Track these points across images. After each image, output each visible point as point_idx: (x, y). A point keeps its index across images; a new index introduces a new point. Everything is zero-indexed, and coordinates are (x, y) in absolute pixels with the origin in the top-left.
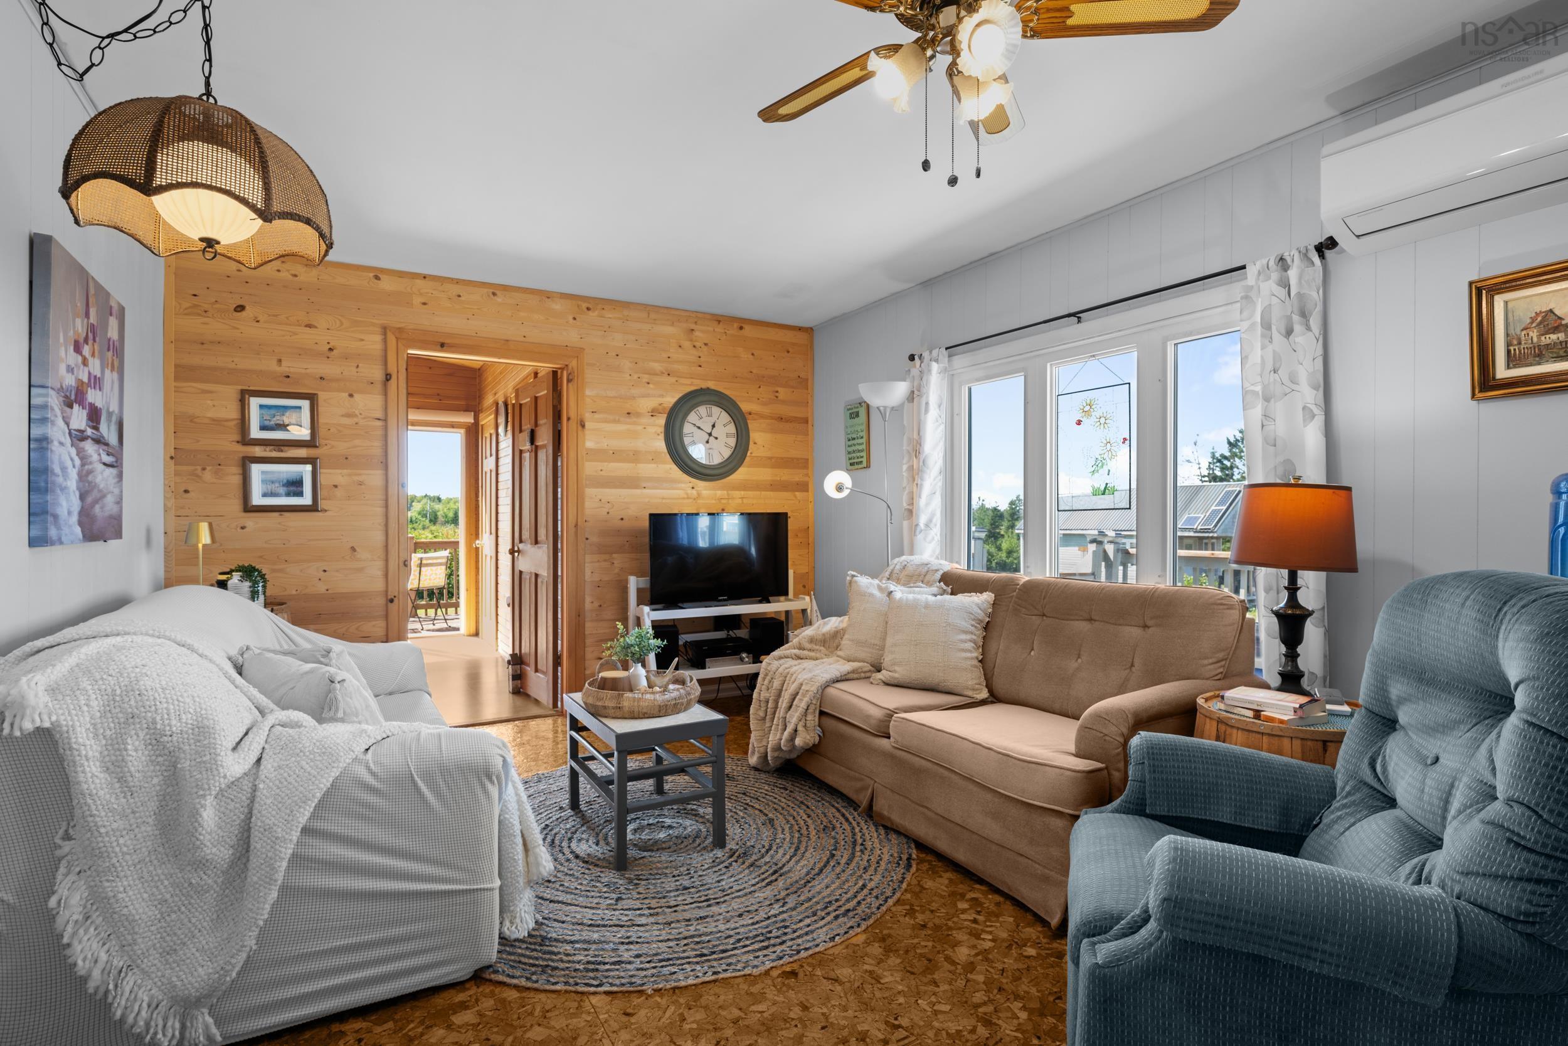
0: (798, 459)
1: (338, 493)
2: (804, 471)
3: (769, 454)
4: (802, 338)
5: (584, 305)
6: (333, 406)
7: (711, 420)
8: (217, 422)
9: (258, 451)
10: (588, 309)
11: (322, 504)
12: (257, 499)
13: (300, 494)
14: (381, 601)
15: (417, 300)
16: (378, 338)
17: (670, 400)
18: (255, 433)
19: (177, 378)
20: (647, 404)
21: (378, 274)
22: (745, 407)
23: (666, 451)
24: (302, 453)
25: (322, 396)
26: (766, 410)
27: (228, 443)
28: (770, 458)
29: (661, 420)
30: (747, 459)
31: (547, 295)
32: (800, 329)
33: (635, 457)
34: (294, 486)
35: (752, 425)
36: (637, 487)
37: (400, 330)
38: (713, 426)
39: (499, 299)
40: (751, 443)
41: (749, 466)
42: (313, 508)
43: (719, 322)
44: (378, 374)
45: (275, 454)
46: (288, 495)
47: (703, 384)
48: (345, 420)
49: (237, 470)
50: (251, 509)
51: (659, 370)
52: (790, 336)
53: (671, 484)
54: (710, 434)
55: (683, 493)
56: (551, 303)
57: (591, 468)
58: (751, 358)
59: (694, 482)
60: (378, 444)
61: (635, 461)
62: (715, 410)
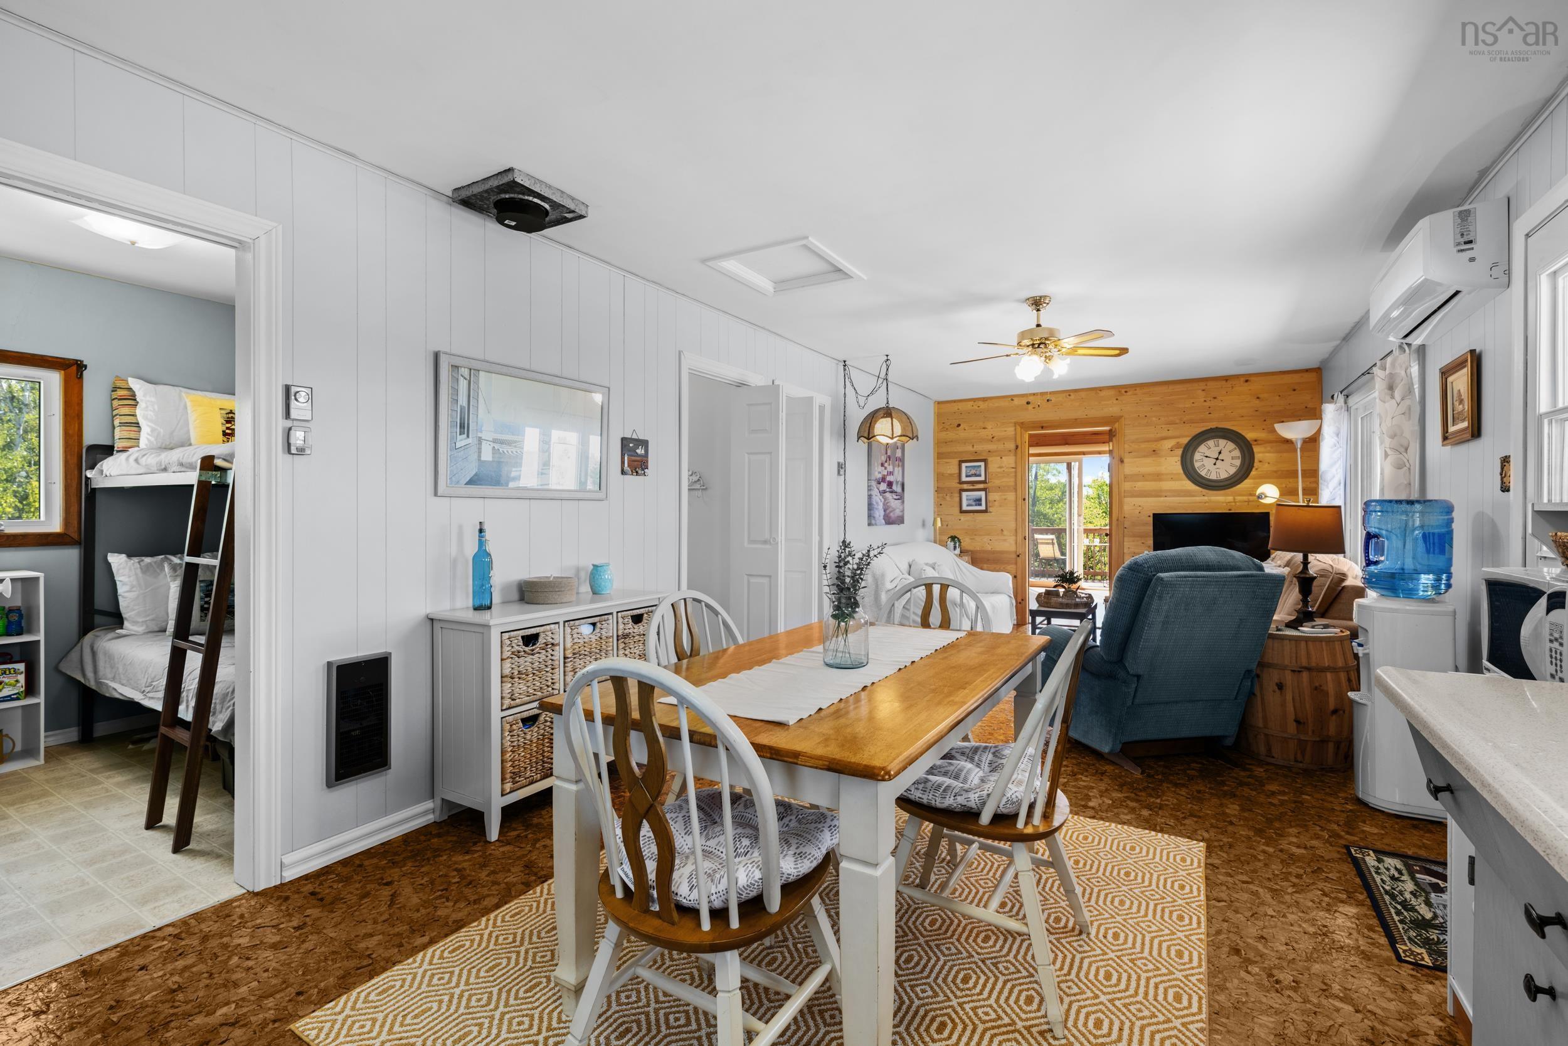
1: (996, 503)
2: (1313, 479)
3: (1274, 468)
4: (1312, 377)
5: (1123, 391)
6: (994, 463)
7: (1218, 449)
8: (951, 475)
9: (965, 486)
10: (1126, 391)
11: (990, 509)
12: (965, 508)
13: (980, 505)
14: (1014, 556)
16: (1013, 429)
17: (1185, 440)
18: (964, 479)
19: (938, 458)
20: (1170, 443)
21: (1012, 398)
22: (1250, 435)
23: (1181, 471)
24: (981, 486)
25: (990, 459)
27: (954, 484)
28: (1276, 472)
29: (1180, 452)
30: (1253, 473)
31: (1101, 389)
32: (1307, 371)
33: (1158, 477)
34: (978, 501)
35: (1256, 449)
36: (1160, 496)
37: (1022, 423)
38: (1220, 453)
39: (1072, 397)
40: (1256, 461)
41: (1254, 479)
42: (985, 511)
43: (1227, 380)
44: (1013, 446)
45: (972, 487)
46: (976, 505)
47: (1213, 425)
48: (999, 470)
49: (958, 495)
50: (962, 512)
51: (1178, 421)
52: (1296, 378)
53: (1188, 493)
54: (1217, 459)
55: (1198, 499)
56: (1102, 394)
57: (1127, 486)
58: (1257, 402)
59: (1205, 491)
60: (1013, 480)
61: (1160, 480)
62: (1222, 442)
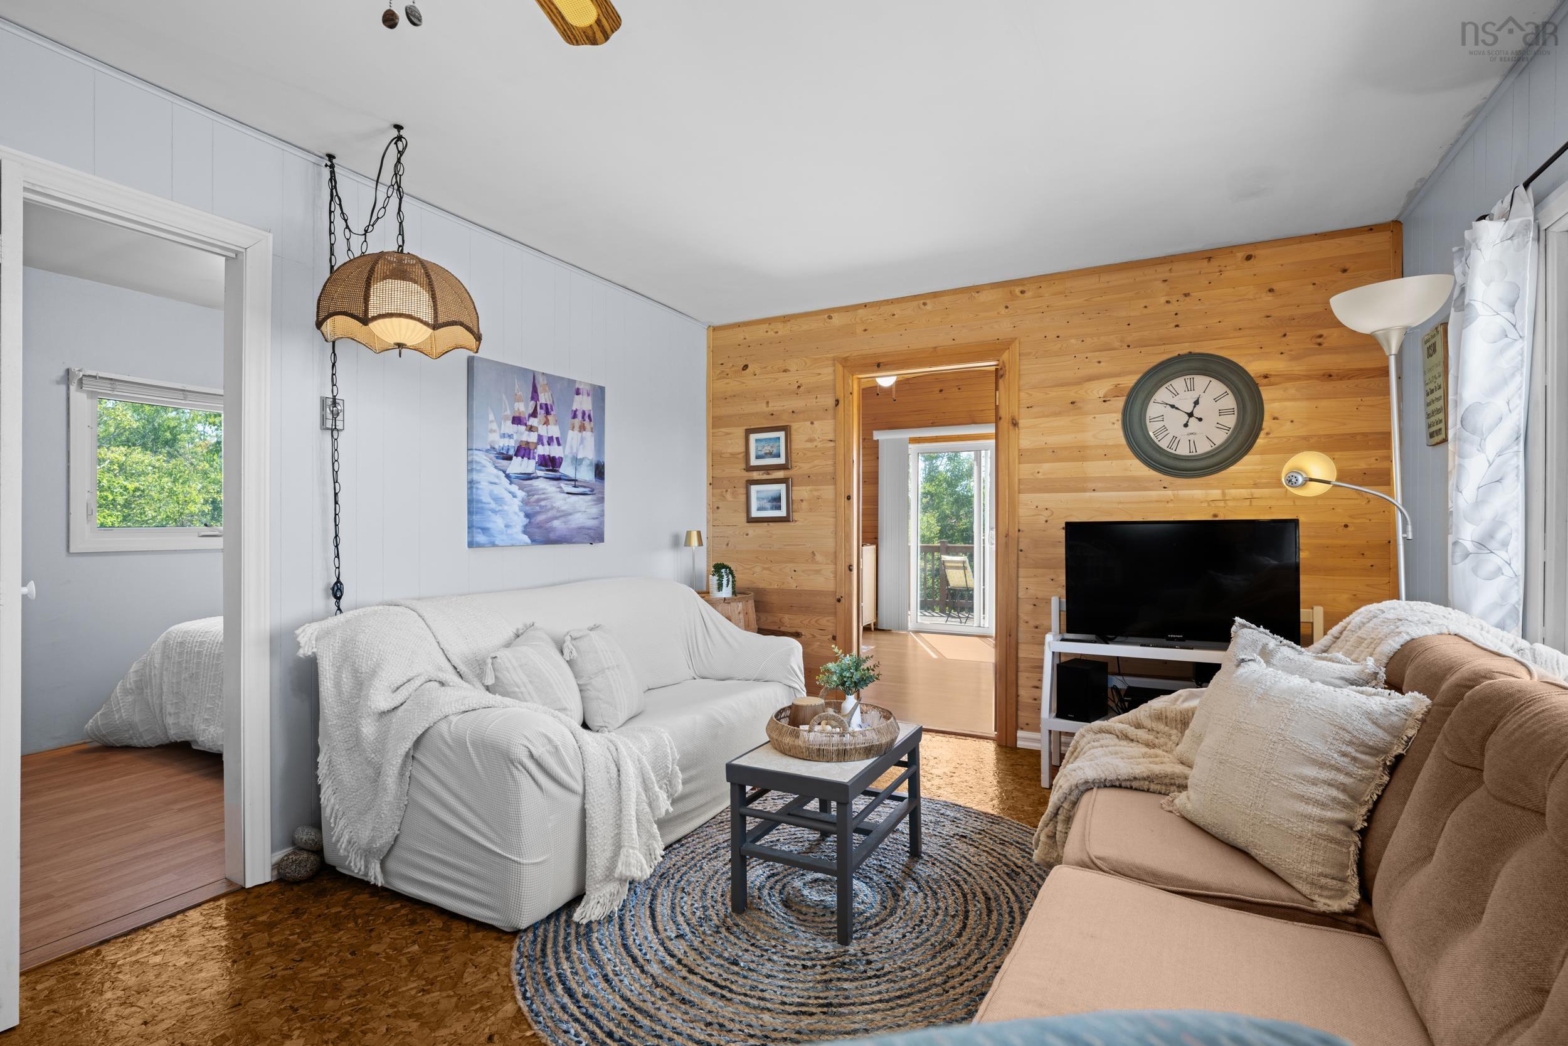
0: (1364, 434)
1: (804, 505)
2: (1381, 453)
3: (1303, 432)
4: (1382, 240)
5: (1017, 290)
6: (801, 432)
7: (1193, 396)
8: (733, 455)
9: (756, 475)
10: (1022, 292)
11: (796, 516)
13: (779, 508)
14: (834, 601)
15: (859, 330)
16: (830, 370)
17: (1130, 381)
18: (754, 462)
19: (714, 427)
20: (1102, 388)
21: (829, 313)
22: (1254, 367)
23: (1123, 441)
24: (780, 474)
25: (795, 426)
26: (1298, 368)
27: (738, 471)
28: (1306, 439)
29: (1120, 403)
30: (1261, 441)
31: (977, 289)
32: (1371, 229)
33: (1080, 453)
34: (776, 501)
35: (1266, 394)
36: (1084, 490)
37: (846, 359)
38: (1196, 403)
39: (929, 307)
40: (1267, 417)
41: (1263, 452)
42: (788, 519)
43: (1209, 259)
44: (831, 402)
45: (765, 477)
46: (772, 509)
47: (1183, 349)
48: (809, 445)
49: (743, 491)
50: (751, 520)
51: (1117, 344)
52: (1348, 245)
53: (1135, 484)
54: (1191, 415)
55: (1154, 494)
56: (984, 297)
57: (1025, 470)
58: (1269, 298)
59: (1167, 479)
60: (830, 462)
61: (1084, 459)
62: (1201, 381)
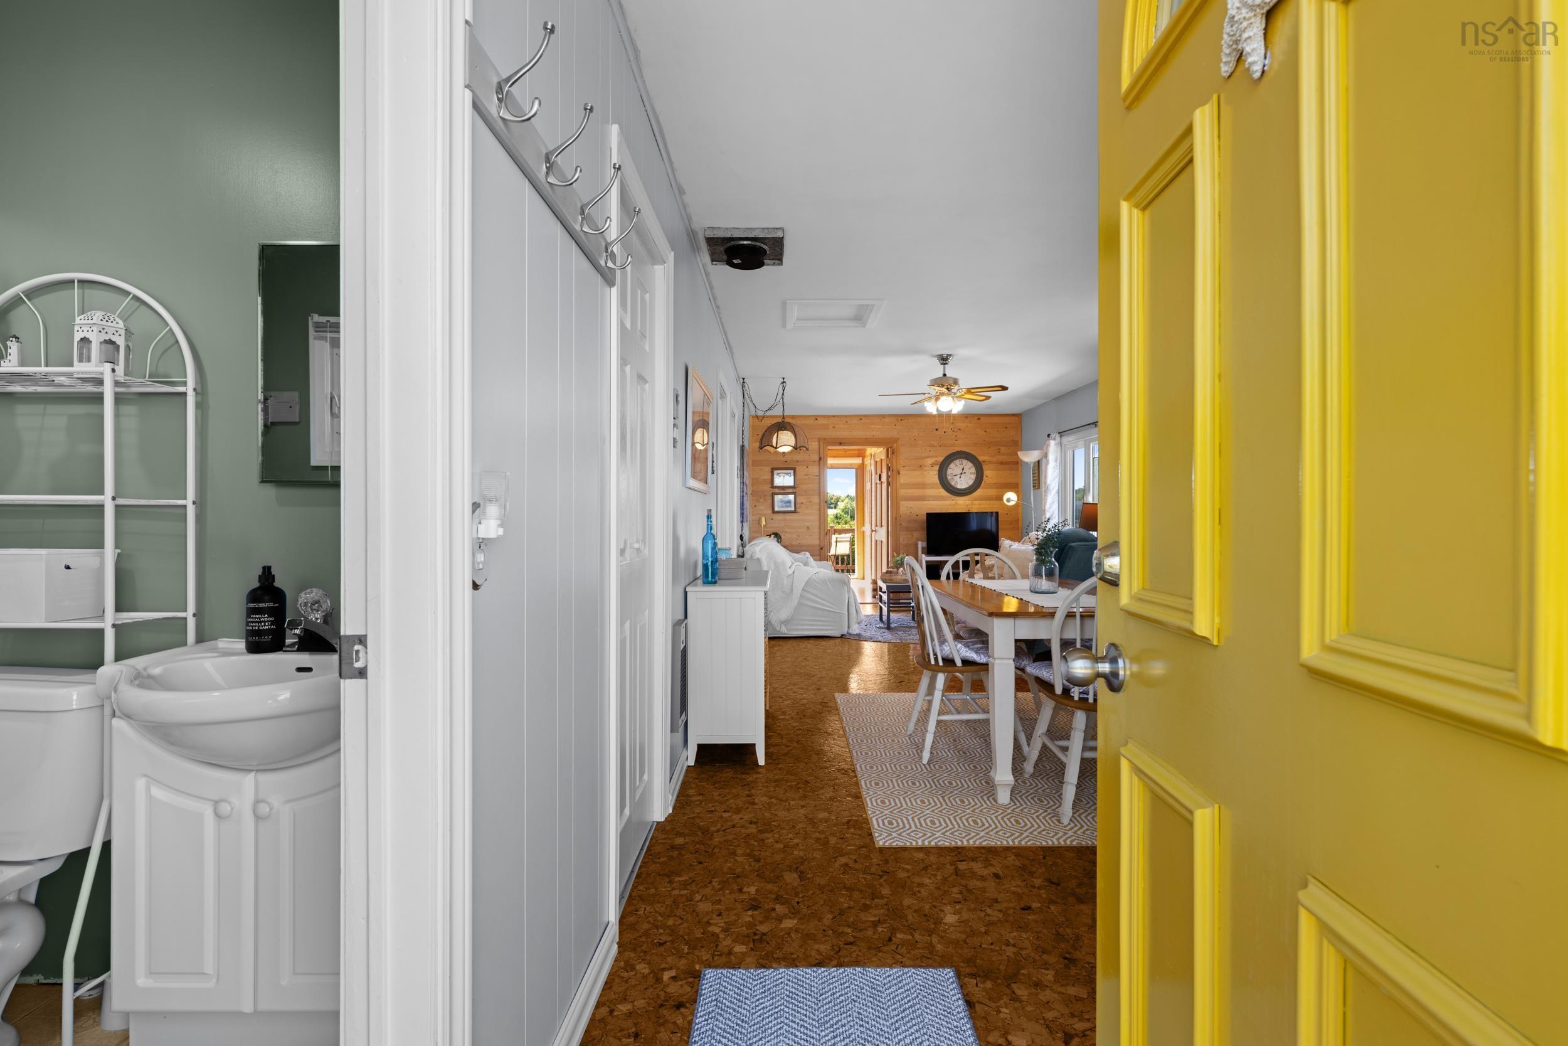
0: (1012, 483)
1: (803, 505)
3: (995, 482)
4: (1016, 419)
5: (900, 419)
6: (801, 471)
7: (962, 467)
8: (764, 480)
9: (777, 491)
10: (901, 420)
11: (798, 510)
12: (776, 509)
13: (790, 506)
14: (818, 548)
15: (831, 426)
16: (817, 443)
17: (941, 459)
18: (776, 484)
19: (753, 465)
20: (930, 461)
21: (816, 418)
22: (981, 458)
23: (938, 482)
24: (791, 490)
25: (797, 468)
26: (994, 459)
27: (767, 487)
28: (995, 484)
29: (937, 468)
30: (982, 485)
31: (884, 416)
32: (1013, 415)
33: (923, 486)
34: (789, 503)
35: (984, 467)
36: (924, 500)
37: (825, 439)
38: (963, 469)
39: (863, 421)
40: (984, 476)
41: (984, 488)
42: (795, 512)
43: (967, 417)
44: (817, 458)
45: (782, 491)
46: (786, 507)
47: (958, 449)
48: (805, 477)
49: (771, 498)
50: (774, 512)
51: (936, 444)
52: (1007, 420)
53: (942, 498)
54: (961, 474)
55: (948, 502)
56: (887, 420)
57: (902, 492)
58: (985, 433)
59: (953, 497)
60: (817, 486)
61: (924, 488)
62: (965, 461)
